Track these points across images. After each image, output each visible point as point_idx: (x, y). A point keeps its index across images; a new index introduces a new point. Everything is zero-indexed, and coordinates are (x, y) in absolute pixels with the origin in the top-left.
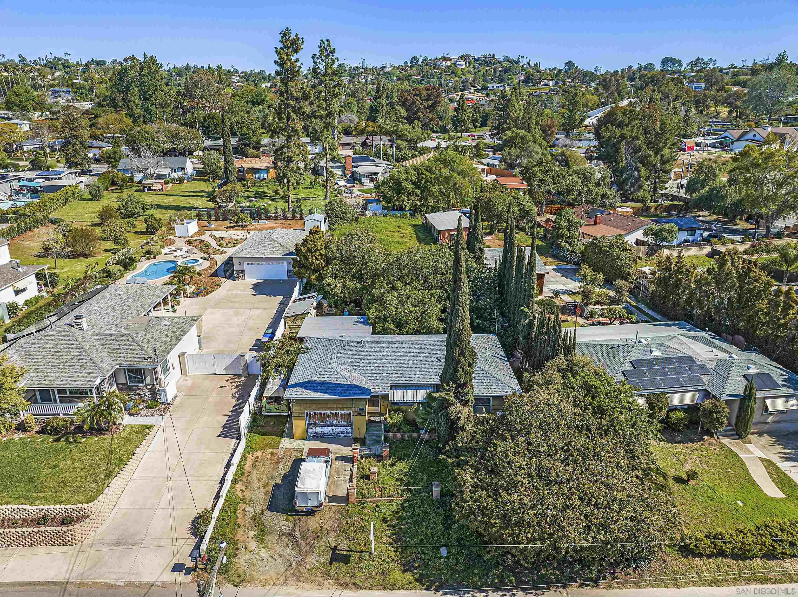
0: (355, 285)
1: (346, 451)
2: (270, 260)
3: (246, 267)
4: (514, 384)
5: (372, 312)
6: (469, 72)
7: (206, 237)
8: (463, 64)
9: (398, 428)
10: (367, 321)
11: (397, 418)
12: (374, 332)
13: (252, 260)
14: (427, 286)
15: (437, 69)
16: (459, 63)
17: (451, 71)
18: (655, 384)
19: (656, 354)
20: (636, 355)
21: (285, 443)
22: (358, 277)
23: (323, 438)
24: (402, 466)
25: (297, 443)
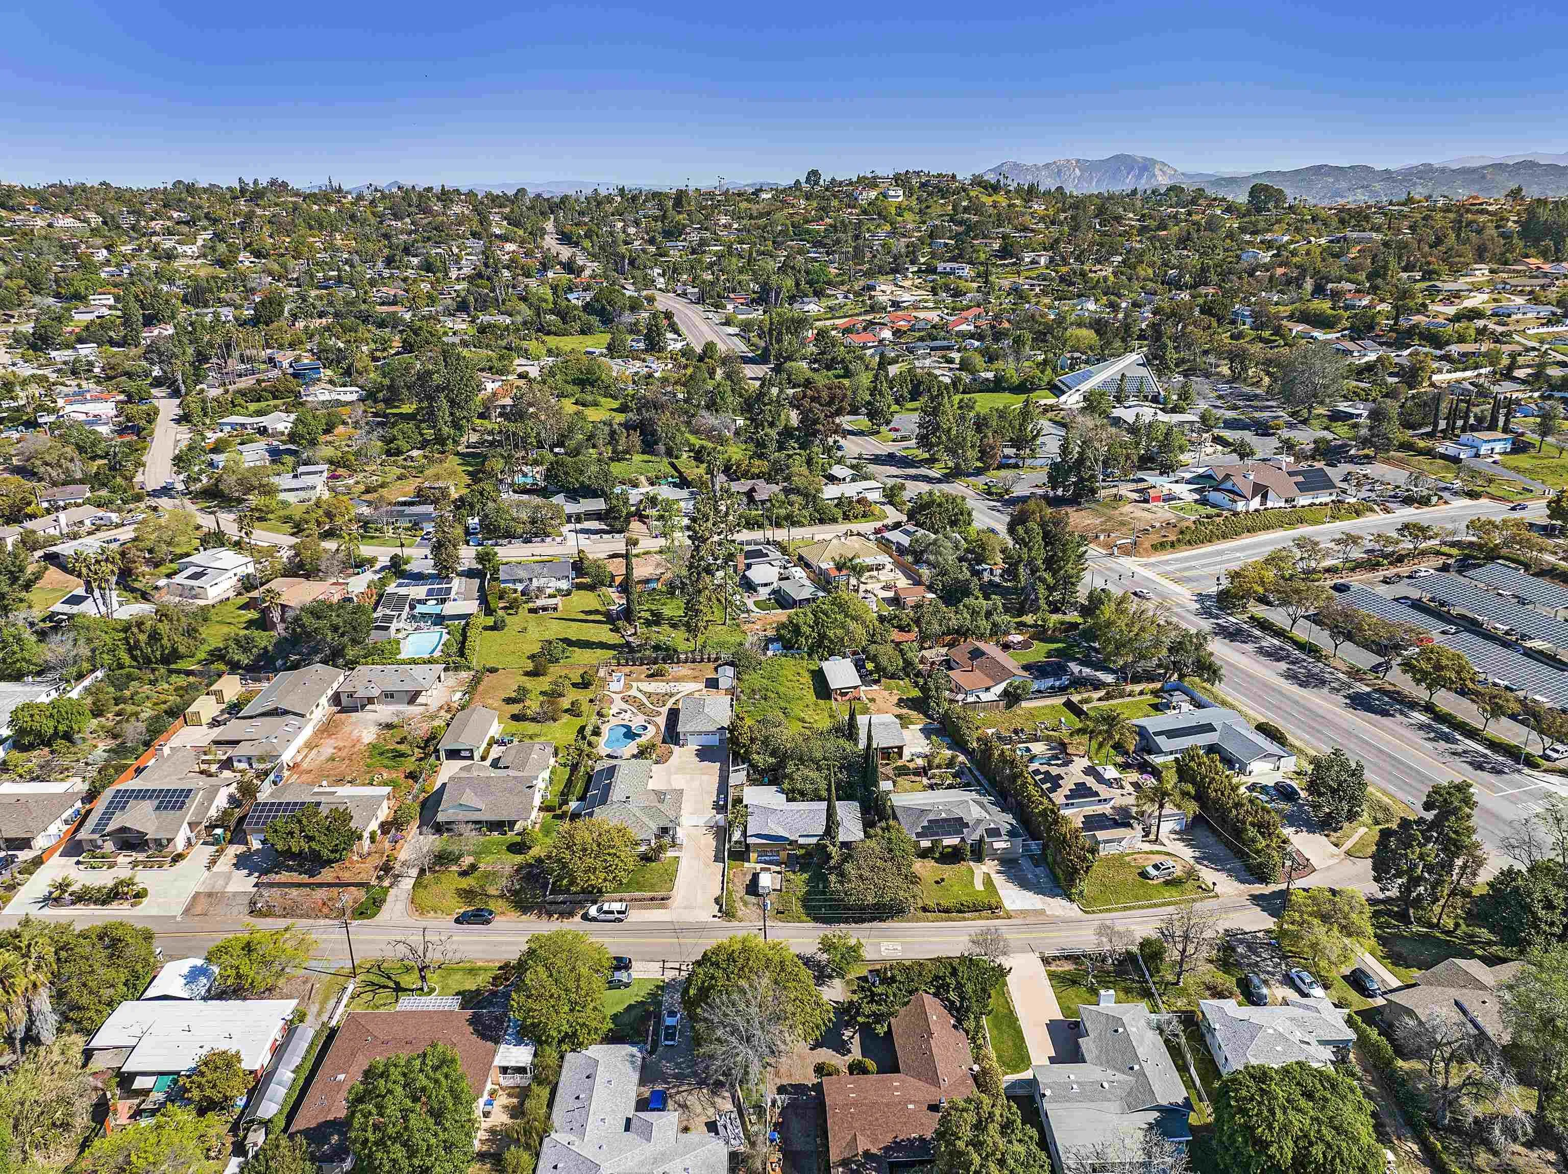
0: (771, 760)
1: (778, 869)
2: (707, 733)
3: (689, 737)
4: (862, 835)
5: (786, 786)
6: (910, 209)
7: (634, 692)
8: (898, 195)
9: (803, 856)
10: (782, 791)
11: (802, 851)
12: (788, 800)
13: (692, 733)
14: (819, 769)
15: (854, 207)
16: (892, 193)
17: (877, 211)
18: (937, 834)
19: (944, 815)
20: (931, 817)
21: (746, 865)
22: (773, 754)
23: (766, 862)
24: (806, 876)
25: (752, 865)
